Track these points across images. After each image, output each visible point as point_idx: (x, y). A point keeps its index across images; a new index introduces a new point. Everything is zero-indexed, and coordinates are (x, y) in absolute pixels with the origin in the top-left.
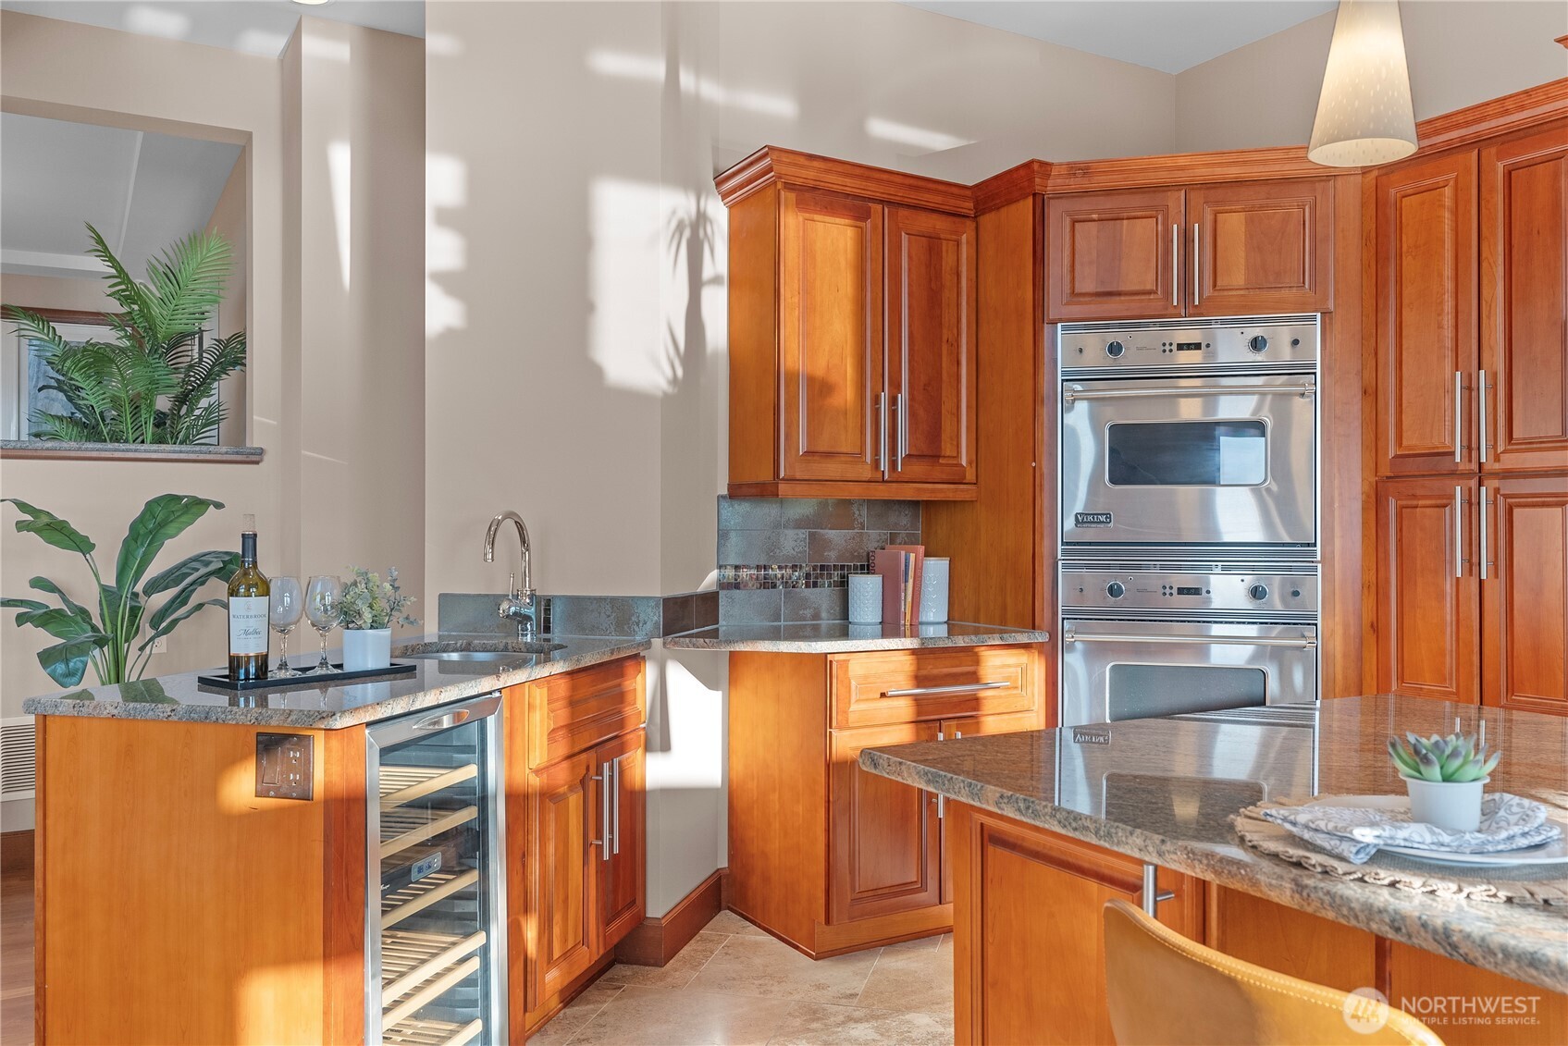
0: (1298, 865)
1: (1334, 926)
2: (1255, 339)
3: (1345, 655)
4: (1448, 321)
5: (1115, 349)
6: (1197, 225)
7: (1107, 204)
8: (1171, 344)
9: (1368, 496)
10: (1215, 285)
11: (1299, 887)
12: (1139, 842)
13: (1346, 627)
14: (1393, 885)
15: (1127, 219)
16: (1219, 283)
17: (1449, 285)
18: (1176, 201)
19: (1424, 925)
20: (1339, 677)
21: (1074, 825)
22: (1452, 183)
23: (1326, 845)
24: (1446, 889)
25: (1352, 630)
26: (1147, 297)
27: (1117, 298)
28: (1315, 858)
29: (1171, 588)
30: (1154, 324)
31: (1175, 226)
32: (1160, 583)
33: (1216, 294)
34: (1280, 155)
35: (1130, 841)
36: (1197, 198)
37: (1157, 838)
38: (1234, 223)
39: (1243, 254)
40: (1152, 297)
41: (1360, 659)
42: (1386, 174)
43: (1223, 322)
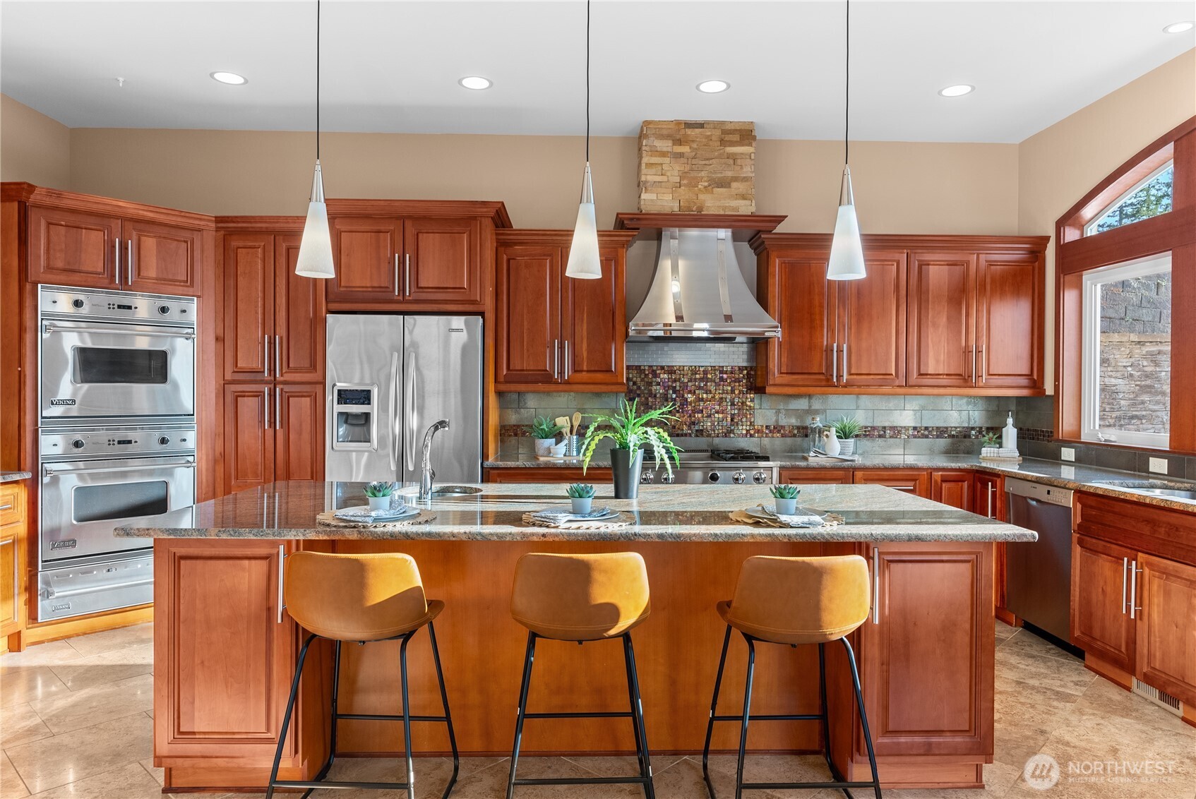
0: (354, 527)
1: (372, 540)
2: (164, 307)
3: (207, 470)
4: (260, 311)
5: (77, 304)
6: (130, 241)
7: (72, 219)
8: (114, 305)
9: (218, 391)
10: (139, 275)
11: (360, 532)
12: (295, 533)
13: (207, 455)
14: (384, 526)
15: (86, 229)
16: (142, 274)
17: (260, 294)
18: (116, 225)
19: (400, 533)
20: (204, 481)
21: (261, 534)
22: (262, 247)
23: (360, 520)
24: (398, 524)
25: (210, 457)
26: (98, 276)
27: (78, 274)
28: (360, 524)
29: (114, 441)
30: (102, 292)
31: (117, 239)
32: (107, 439)
33: (139, 280)
34: (177, 213)
35: (290, 534)
36: (129, 225)
37: (302, 530)
38: (150, 243)
39: (155, 261)
40: (100, 276)
41: (214, 471)
42: (230, 235)
43: (142, 296)
